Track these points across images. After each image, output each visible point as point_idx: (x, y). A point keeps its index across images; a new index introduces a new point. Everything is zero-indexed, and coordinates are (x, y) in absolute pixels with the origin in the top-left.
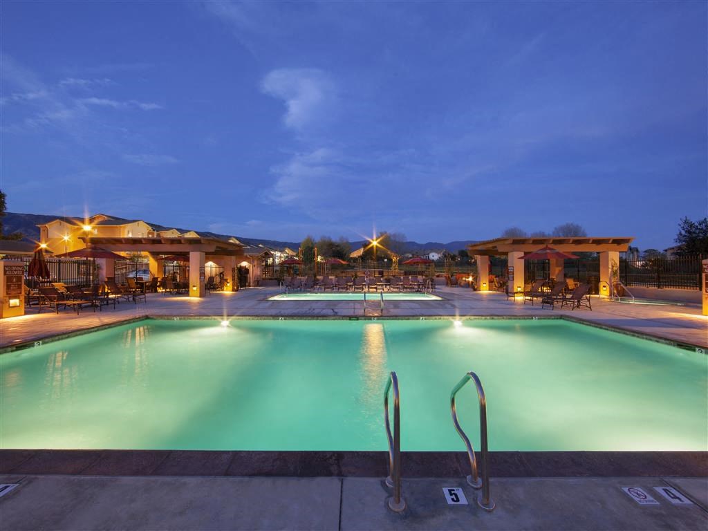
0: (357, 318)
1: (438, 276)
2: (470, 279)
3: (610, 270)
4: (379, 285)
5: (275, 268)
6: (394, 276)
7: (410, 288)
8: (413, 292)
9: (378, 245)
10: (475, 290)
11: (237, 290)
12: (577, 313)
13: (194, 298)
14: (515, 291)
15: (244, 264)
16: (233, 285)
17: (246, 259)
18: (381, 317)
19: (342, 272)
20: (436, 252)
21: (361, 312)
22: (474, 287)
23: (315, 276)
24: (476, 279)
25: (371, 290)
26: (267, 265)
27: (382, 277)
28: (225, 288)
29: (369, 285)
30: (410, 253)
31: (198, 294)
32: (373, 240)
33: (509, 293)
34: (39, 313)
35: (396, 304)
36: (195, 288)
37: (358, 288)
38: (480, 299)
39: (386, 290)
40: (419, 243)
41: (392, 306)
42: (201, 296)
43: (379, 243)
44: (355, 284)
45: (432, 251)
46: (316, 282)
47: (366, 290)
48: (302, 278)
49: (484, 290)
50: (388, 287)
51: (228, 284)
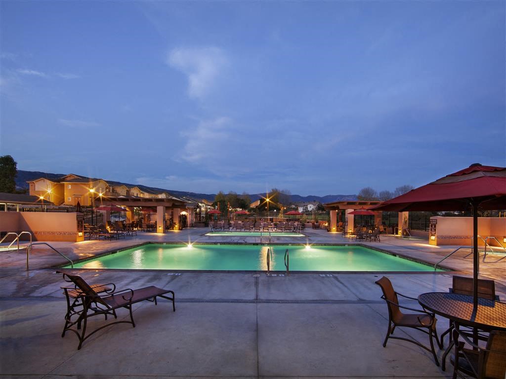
0: (257, 244)
1: (308, 222)
2: (327, 225)
3: (403, 221)
4: (270, 228)
5: (202, 215)
6: (280, 222)
7: (289, 230)
8: (290, 232)
9: (270, 201)
10: (328, 231)
11: (181, 230)
12: (373, 244)
13: (160, 233)
14: (348, 232)
15: (184, 213)
16: (179, 227)
17: (185, 209)
18: (269, 244)
19: (246, 218)
20: (312, 204)
21: (259, 242)
22: (328, 229)
23: (229, 221)
24: (329, 224)
25: (265, 230)
26: (196, 214)
27: (272, 222)
28: (174, 228)
29: (264, 227)
30: (294, 204)
31: (162, 231)
32: (266, 198)
33: (345, 233)
34: (89, 240)
35: (278, 238)
36: (160, 228)
37: (256, 229)
38: (332, 236)
39: (274, 230)
40: (301, 196)
41: (276, 239)
42: (164, 233)
43: (270, 200)
44: (254, 227)
45: (310, 202)
46: (230, 225)
47: (262, 230)
48: (221, 222)
49: (334, 231)
50: (275, 229)
51: (176, 226)
